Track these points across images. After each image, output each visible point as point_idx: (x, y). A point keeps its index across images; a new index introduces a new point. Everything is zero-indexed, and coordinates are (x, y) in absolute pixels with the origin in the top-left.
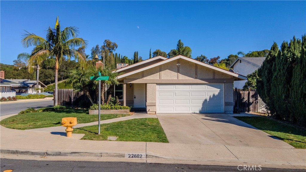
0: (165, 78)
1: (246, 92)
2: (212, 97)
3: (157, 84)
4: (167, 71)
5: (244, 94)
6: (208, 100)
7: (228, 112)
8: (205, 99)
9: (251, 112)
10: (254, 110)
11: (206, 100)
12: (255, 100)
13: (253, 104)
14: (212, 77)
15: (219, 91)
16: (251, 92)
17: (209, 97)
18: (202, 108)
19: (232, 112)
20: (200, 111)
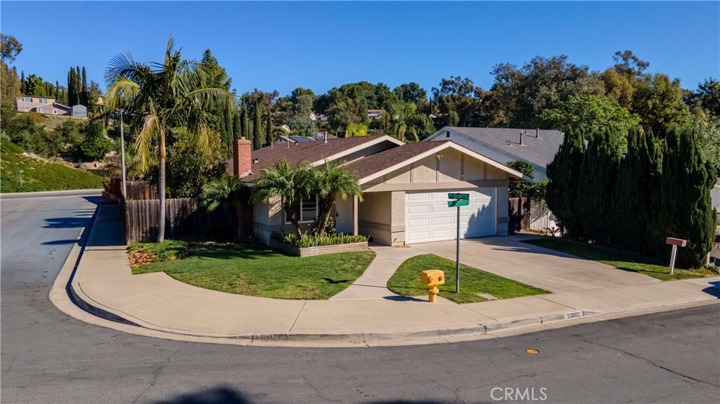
0: (419, 181)
1: (517, 199)
2: (481, 209)
3: (408, 192)
4: (422, 167)
5: (514, 201)
6: (476, 216)
7: (502, 234)
8: (472, 214)
9: (522, 231)
10: (525, 228)
11: (473, 216)
12: (527, 211)
13: (525, 218)
14: (482, 178)
15: (489, 200)
16: (523, 199)
17: (477, 210)
18: (469, 229)
19: (506, 233)
20: (465, 235)
